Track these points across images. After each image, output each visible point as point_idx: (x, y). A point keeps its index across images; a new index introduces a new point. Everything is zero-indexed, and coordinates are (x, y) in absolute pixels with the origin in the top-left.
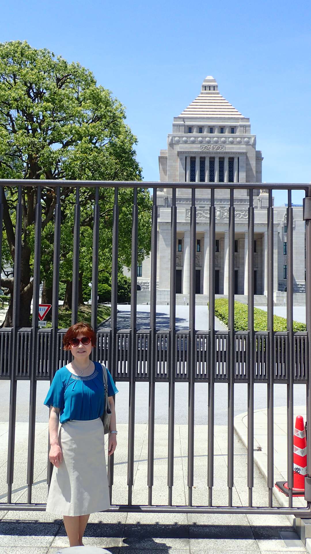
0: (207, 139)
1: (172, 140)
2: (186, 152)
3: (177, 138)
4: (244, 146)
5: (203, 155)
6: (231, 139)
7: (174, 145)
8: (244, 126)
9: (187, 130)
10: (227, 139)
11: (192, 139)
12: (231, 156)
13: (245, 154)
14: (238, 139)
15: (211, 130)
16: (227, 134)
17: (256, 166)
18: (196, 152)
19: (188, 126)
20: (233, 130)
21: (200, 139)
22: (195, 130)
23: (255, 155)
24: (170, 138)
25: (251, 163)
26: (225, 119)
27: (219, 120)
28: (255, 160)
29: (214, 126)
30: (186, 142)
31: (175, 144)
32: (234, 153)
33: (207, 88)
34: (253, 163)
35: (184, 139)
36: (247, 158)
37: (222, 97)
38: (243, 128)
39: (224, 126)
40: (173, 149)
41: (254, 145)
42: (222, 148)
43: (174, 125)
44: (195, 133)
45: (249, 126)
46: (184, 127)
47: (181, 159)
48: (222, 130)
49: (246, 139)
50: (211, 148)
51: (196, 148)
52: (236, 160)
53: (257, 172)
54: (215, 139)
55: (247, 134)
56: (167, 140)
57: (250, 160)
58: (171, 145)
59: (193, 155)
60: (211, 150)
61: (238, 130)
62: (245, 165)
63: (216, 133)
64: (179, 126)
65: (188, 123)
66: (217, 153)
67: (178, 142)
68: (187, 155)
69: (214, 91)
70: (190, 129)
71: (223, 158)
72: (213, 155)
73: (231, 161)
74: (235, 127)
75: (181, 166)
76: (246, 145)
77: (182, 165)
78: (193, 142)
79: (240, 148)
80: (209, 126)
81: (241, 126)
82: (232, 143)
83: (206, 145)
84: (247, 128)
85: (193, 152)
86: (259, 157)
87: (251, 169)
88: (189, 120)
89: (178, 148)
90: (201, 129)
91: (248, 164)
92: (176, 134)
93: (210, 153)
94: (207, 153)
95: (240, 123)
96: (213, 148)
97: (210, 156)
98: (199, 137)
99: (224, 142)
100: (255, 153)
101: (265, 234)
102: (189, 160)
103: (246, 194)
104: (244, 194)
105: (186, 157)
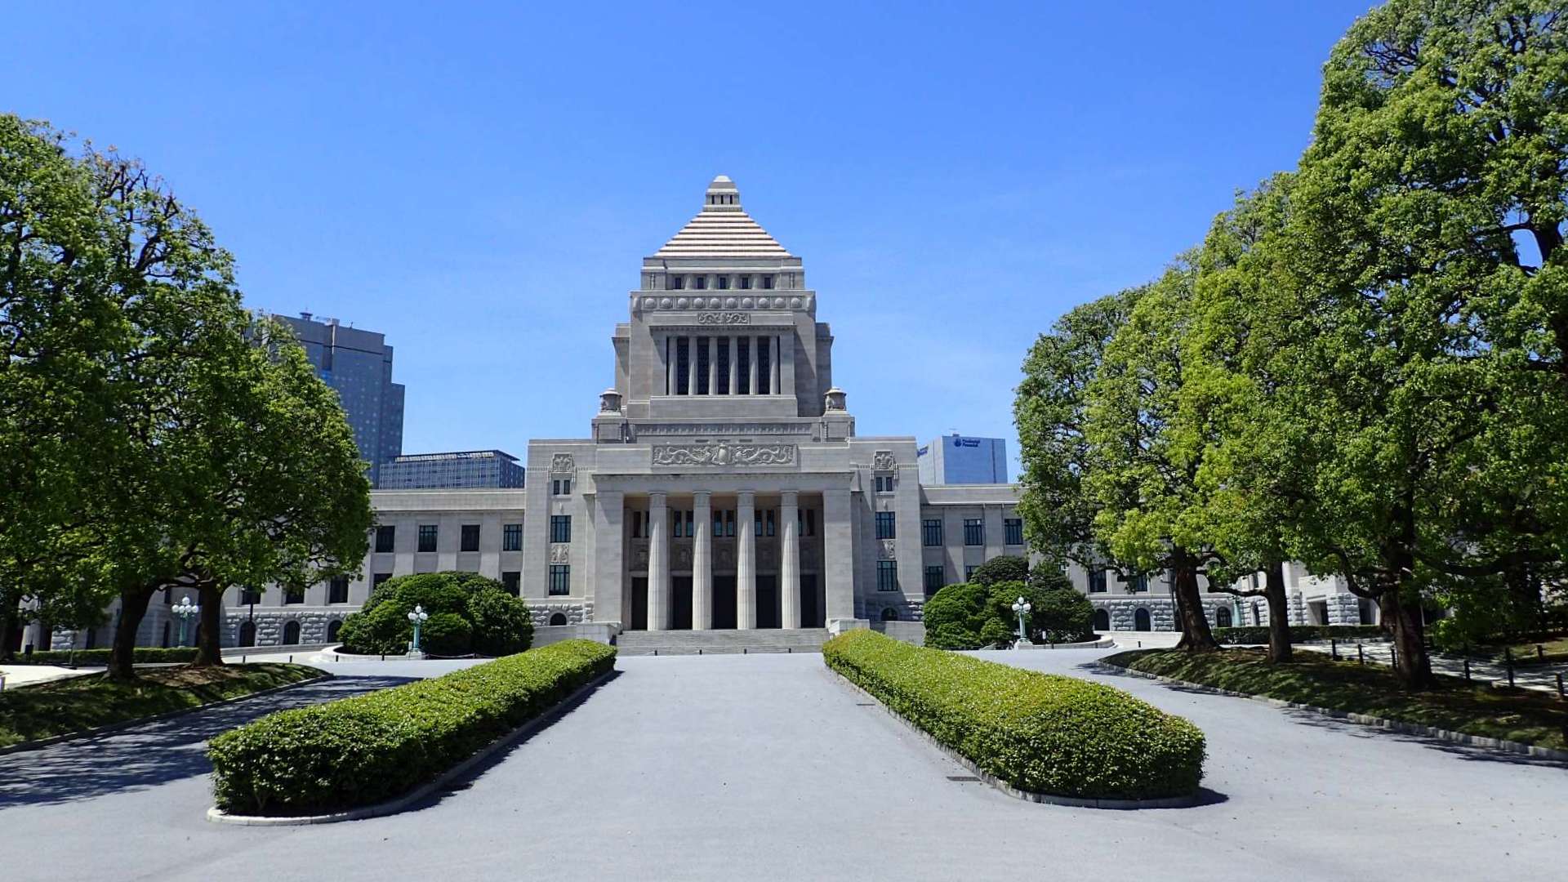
0: (714, 300)
1: (639, 303)
2: (667, 328)
3: (649, 300)
4: (790, 314)
5: (704, 334)
6: (762, 300)
7: (644, 314)
8: (790, 273)
9: (671, 282)
10: (755, 299)
11: (681, 301)
12: (763, 334)
13: (793, 330)
14: (778, 300)
15: (723, 281)
16: (755, 289)
17: (818, 355)
18: (688, 328)
19: (673, 275)
20: (767, 281)
21: (698, 300)
22: (688, 282)
23: (814, 334)
24: (636, 299)
25: (805, 348)
26: (750, 259)
27: (737, 263)
28: (814, 342)
29: (728, 275)
30: (668, 307)
31: (646, 312)
32: (768, 328)
33: (715, 199)
34: (810, 348)
35: (665, 300)
36: (797, 337)
37: (747, 216)
38: (788, 277)
39: (750, 275)
40: (641, 320)
41: (812, 311)
42: (743, 318)
43: (644, 273)
44: (688, 289)
45: (802, 273)
46: (664, 277)
47: (657, 343)
48: (745, 281)
49: (794, 300)
50: (722, 319)
51: (689, 319)
52: (773, 343)
53: (819, 367)
54: (730, 300)
55: (797, 290)
56: (629, 305)
57: (803, 342)
58: (638, 313)
59: (683, 334)
60: (720, 323)
61: (778, 280)
62: (792, 352)
63: (733, 289)
64: (655, 274)
65: (674, 269)
66: (733, 328)
67: (652, 307)
68: (669, 334)
69: (730, 206)
70: (678, 281)
71: (747, 339)
72: (724, 334)
73: (764, 344)
74: (773, 275)
75: (658, 357)
76: (794, 311)
77: (660, 354)
78: (684, 308)
79: (781, 319)
80: (718, 275)
81: (784, 273)
82: (765, 307)
83: (709, 313)
84: (797, 278)
85: (682, 328)
86: (823, 337)
87: (807, 362)
88: (676, 262)
89: (652, 320)
90: (700, 281)
91: (799, 351)
92: (647, 291)
93: (718, 328)
94: (713, 328)
95: (782, 268)
96: (725, 320)
97: (717, 334)
98: (696, 297)
99: (750, 307)
100: (814, 328)
101: (825, 495)
102: (673, 345)
103: (796, 412)
104: (792, 413)
105: (667, 338)
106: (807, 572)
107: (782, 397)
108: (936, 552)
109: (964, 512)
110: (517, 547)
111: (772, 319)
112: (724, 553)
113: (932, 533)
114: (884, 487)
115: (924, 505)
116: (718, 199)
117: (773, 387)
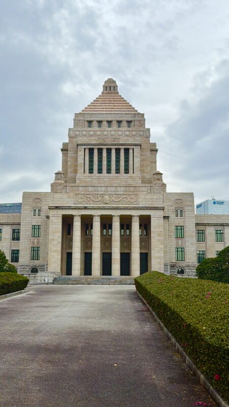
0: (105, 132)
1: (72, 133)
2: (85, 144)
3: (77, 132)
4: (139, 139)
5: (101, 147)
6: (127, 133)
7: (74, 138)
8: (139, 121)
9: (87, 124)
10: (124, 132)
11: (91, 132)
12: (127, 147)
13: (140, 146)
14: (134, 133)
15: (109, 124)
16: (124, 128)
17: (151, 157)
18: (93, 144)
19: (88, 121)
20: (129, 124)
21: (99, 133)
22: (94, 124)
23: (149, 148)
25: (145, 154)
26: (122, 114)
27: (116, 116)
28: (149, 151)
29: (112, 121)
30: (85, 136)
32: (129, 144)
34: (147, 154)
35: (84, 132)
36: (141, 149)
38: (138, 123)
39: (122, 121)
40: (73, 141)
41: (148, 137)
42: (118, 140)
43: (75, 120)
44: (94, 128)
45: (144, 121)
46: (84, 122)
47: (80, 151)
48: (119, 124)
49: (141, 132)
50: (109, 141)
51: (93, 140)
52: (131, 151)
53: (151, 162)
54: (113, 132)
55: (142, 129)
56: (68, 134)
57: (144, 151)
58: (72, 138)
59: (91, 147)
61: (134, 124)
62: (139, 155)
63: (114, 128)
64: (79, 121)
65: (88, 118)
66: (113, 145)
67: (76, 136)
68: (86, 147)
70: (89, 124)
71: (119, 149)
72: (109, 147)
73: (127, 151)
74: (131, 121)
76: (141, 137)
77: (81, 156)
78: (91, 136)
79: (134, 140)
80: (107, 121)
81: (136, 121)
82: (127, 136)
83: (103, 138)
84: (142, 123)
85: (91, 144)
86: (153, 149)
87: (146, 160)
88: (89, 116)
89: (78, 141)
90: (99, 124)
91: (142, 155)
92: (76, 128)
93: (107, 144)
94: (104, 144)
95: (135, 118)
97: (106, 147)
98: (98, 131)
99: (122, 135)
100: (149, 145)
101: (152, 217)
102: (87, 152)
103: (140, 182)
104: (139, 182)
105: (85, 149)
106: (144, 251)
107: (134, 175)
108: (202, 245)
109: (215, 227)
110: (18, 239)
111: (130, 141)
112: (107, 243)
113: (201, 235)
114: (179, 215)
115: (197, 224)
116: (108, 88)
117: (131, 170)
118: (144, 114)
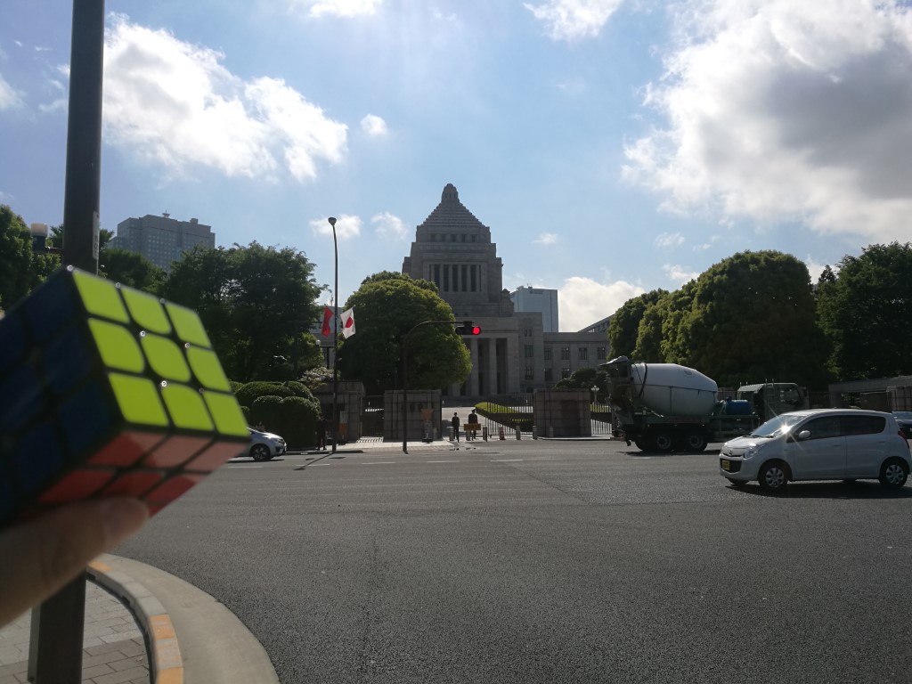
0: (450, 248)
1: (416, 248)
2: (430, 260)
3: (421, 247)
4: (485, 254)
5: (446, 263)
6: (472, 248)
8: (484, 234)
9: (430, 237)
10: (469, 248)
11: (435, 248)
12: (473, 263)
13: (486, 262)
14: (480, 248)
15: (454, 238)
16: (468, 242)
17: (497, 273)
18: (439, 260)
19: (431, 234)
20: (474, 238)
21: (443, 248)
22: (438, 238)
26: (466, 227)
27: (460, 229)
28: (495, 267)
29: (455, 235)
31: (420, 252)
32: (475, 261)
34: (494, 270)
35: (428, 247)
36: (488, 265)
38: (483, 237)
39: (466, 235)
40: (417, 256)
41: (494, 252)
42: (464, 256)
44: (438, 241)
46: (426, 235)
47: (425, 267)
48: (463, 238)
49: (487, 248)
51: (439, 256)
52: (478, 268)
53: (497, 278)
54: (458, 248)
55: (488, 244)
57: (491, 267)
58: (416, 253)
59: (437, 263)
60: (454, 259)
61: (479, 238)
62: (486, 272)
63: (458, 242)
64: (423, 234)
65: (431, 231)
66: (460, 261)
68: (432, 262)
69: (454, 199)
70: (433, 237)
71: (466, 265)
72: (456, 263)
73: (473, 269)
74: (476, 235)
77: (427, 273)
78: (437, 251)
79: (481, 256)
80: (451, 235)
82: (474, 251)
83: (449, 253)
84: (487, 237)
86: (499, 264)
87: (492, 276)
88: (432, 228)
89: (423, 256)
90: (443, 237)
91: (489, 271)
92: (420, 242)
94: (450, 261)
95: (481, 232)
96: (456, 256)
97: (453, 263)
98: (442, 246)
99: (467, 251)
100: (495, 261)
101: (508, 340)
102: (433, 268)
103: (488, 300)
104: (486, 300)
105: (430, 266)
107: (482, 293)
108: (549, 362)
109: (561, 345)
111: (476, 257)
113: (548, 354)
114: (528, 334)
115: (545, 342)
116: (448, 196)
117: (478, 289)
118: (488, 228)
